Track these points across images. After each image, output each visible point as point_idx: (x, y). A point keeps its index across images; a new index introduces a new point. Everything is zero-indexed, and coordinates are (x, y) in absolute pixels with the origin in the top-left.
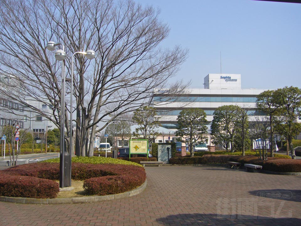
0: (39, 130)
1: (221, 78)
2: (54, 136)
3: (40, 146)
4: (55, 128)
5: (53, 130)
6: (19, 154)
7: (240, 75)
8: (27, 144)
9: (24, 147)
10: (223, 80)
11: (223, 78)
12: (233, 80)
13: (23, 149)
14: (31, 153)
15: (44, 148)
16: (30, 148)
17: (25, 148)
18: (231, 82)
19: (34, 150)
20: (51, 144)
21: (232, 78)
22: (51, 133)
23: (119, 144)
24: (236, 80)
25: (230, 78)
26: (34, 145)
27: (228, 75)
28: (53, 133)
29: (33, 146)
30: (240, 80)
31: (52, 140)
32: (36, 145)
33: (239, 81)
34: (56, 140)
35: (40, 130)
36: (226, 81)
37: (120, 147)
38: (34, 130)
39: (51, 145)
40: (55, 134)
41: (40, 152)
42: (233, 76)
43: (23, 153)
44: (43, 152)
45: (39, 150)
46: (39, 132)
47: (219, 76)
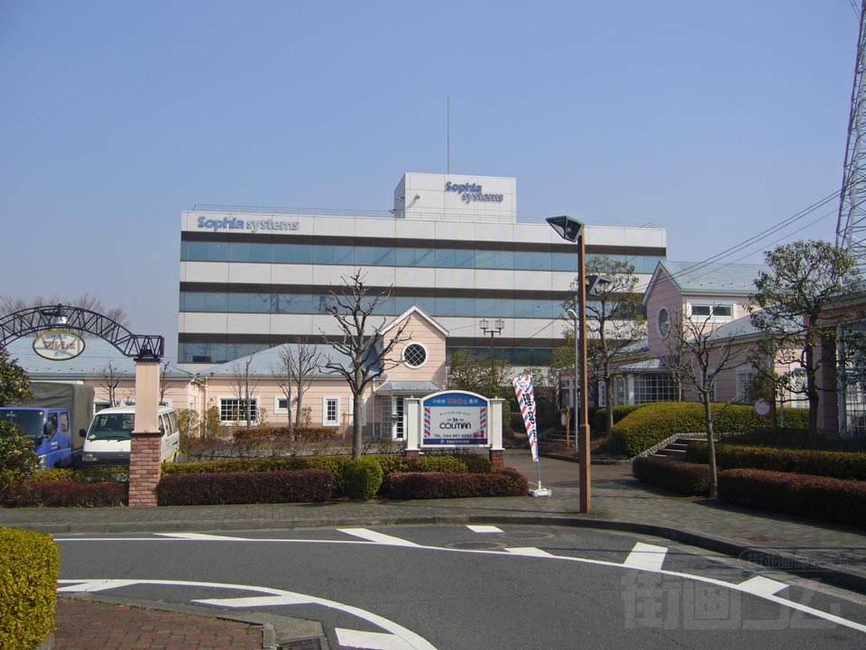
1: (449, 187)
7: (514, 181)
10: (455, 197)
11: (455, 190)
12: (488, 198)
18: (481, 205)
21: (484, 191)
24: (499, 198)
25: (479, 188)
27: (471, 180)
30: (515, 197)
33: (510, 202)
36: (463, 199)
42: (489, 185)
47: (440, 180)
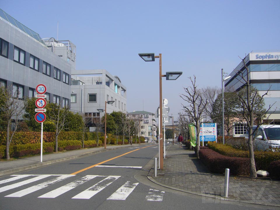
0: (92, 114)
2: (114, 122)
3: (94, 136)
4: (113, 112)
5: (111, 114)
6: (55, 151)
8: (73, 132)
9: (67, 137)
13: (66, 141)
14: (79, 149)
15: (101, 139)
16: (78, 139)
17: (68, 139)
19: (84, 142)
20: (110, 133)
22: (109, 117)
23: (236, 131)
26: (86, 134)
28: (112, 117)
29: (83, 136)
31: (111, 128)
32: (88, 133)
34: (116, 126)
35: (94, 114)
37: (238, 136)
38: (86, 114)
39: (110, 135)
40: (114, 120)
41: (94, 146)
43: (65, 149)
44: (99, 145)
45: (93, 142)
46: (92, 117)
